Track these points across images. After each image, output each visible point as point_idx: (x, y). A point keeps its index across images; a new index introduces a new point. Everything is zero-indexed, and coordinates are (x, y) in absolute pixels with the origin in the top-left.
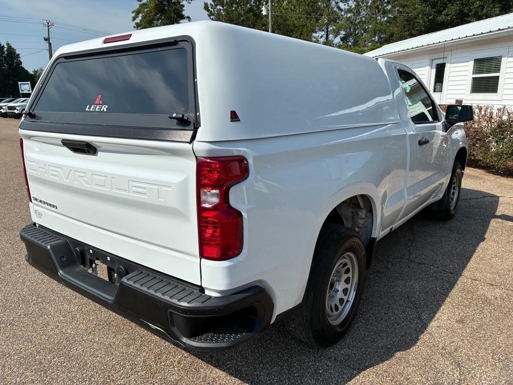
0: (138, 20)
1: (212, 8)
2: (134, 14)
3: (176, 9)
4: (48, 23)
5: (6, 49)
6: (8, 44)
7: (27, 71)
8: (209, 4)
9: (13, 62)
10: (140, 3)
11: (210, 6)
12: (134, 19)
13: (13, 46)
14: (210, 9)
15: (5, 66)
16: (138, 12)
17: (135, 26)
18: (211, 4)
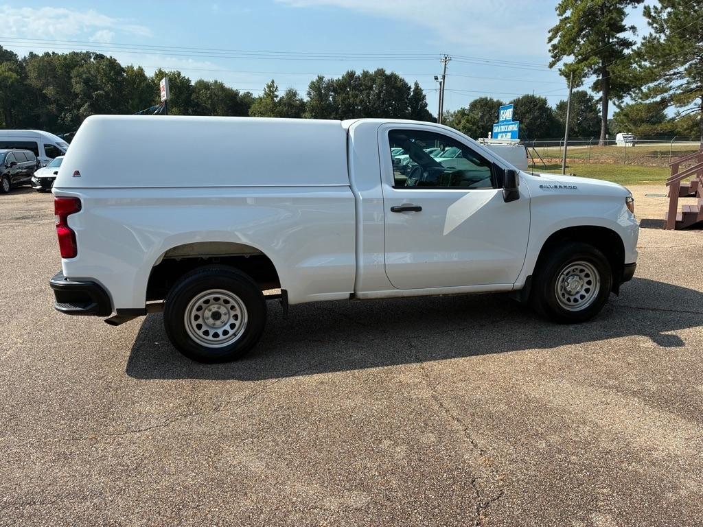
0: (555, 41)
1: (655, 12)
2: (551, 33)
3: (611, 18)
4: (446, 58)
5: (412, 90)
6: (416, 84)
7: (431, 114)
8: (652, 7)
9: (417, 103)
10: (561, 18)
11: (652, 10)
12: (550, 40)
13: (421, 86)
14: (653, 14)
15: (408, 110)
16: (556, 31)
17: (551, 48)
18: (654, 6)
